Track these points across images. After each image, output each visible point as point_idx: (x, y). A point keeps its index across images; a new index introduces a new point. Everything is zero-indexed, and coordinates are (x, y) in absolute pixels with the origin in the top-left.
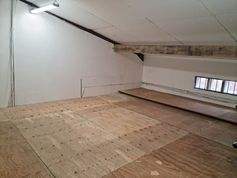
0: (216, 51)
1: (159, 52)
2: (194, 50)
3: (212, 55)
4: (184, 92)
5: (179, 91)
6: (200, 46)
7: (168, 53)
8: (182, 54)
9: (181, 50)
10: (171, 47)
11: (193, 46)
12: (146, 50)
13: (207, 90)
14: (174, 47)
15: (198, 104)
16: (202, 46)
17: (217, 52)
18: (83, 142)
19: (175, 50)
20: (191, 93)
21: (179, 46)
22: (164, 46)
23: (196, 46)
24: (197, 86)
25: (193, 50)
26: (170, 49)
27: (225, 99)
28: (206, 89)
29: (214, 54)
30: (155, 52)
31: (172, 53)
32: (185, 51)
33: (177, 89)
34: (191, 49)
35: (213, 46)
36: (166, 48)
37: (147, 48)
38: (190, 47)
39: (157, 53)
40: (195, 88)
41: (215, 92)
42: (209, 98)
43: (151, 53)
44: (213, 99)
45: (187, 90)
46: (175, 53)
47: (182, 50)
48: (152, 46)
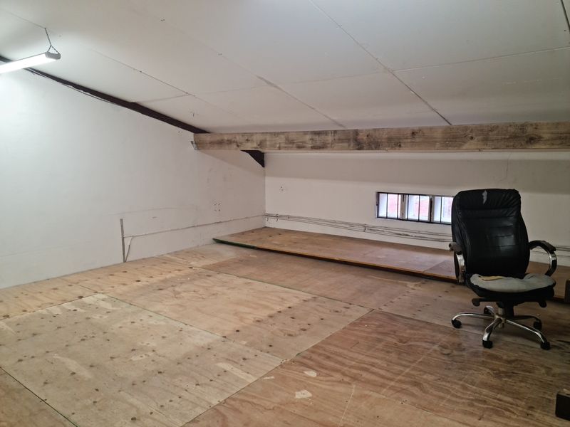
0: (407, 138)
1: (295, 146)
2: (365, 138)
3: (400, 146)
4: (357, 228)
5: (347, 226)
6: (375, 130)
7: (313, 148)
8: (342, 149)
9: (339, 139)
10: (318, 133)
11: (362, 131)
12: (268, 143)
13: (403, 220)
14: (326, 133)
15: (386, 250)
16: (378, 130)
17: (409, 140)
18: (142, 357)
19: (327, 140)
20: (372, 229)
21: (335, 132)
22: (306, 133)
23: (369, 130)
24: (382, 214)
25: (363, 139)
26: (316, 137)
27: (437, 234)
28: (399, 217)
29: (402, 145)
30: (286, 145)
31: (322, 147)
32: (348, 140)
33: (342, 223)
34: (359, 137)
35: (399, 130)
36: (308, 137)
37: (268, 137)
38: (356, 132)
39: (292, 147)
40: (378, 217)
41: (419, 221)
42: (407, 235)
43: (280, 148)
44: (416, 238)
45: (363, 223)
46: (329, 145)
47: (341, 140)
48: (279, 134)
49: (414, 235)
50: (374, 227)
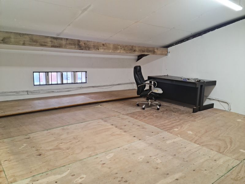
0: (101, 47)
1: (38, 44)
2: (83, 44)
3: (98, 49)
4: (22, 93)
5: (15, 93)
6: (88, 41)
7: (53, 46)
8: (71, 48)
9: (69, 43)
10: (56, 38)
11: (82, 41)
12: (13, 40)
14: (61, 39)
16: (90, 41)
17: (102, 47)
19: (62, 43)
20: (32, 93)
21: (67, 39)
22: (47, 37)
23: (85, 41)
25: (82, 45)
26: (55, 41)
27: (68, 88)
29: (99, 49)
30: (30, 43)
31: (60, 46)
32: (75, 44)
33: (12, 92)
34: (80, 44)
35: (98, 42)
36: (49, 40)
37: (12, 36)
38: (79, 41)
39: (35, 45)
40: (34, 85)
43: (24, 44)
44: (58, 92)
45: (26, 90)
46: (63, 46)
47: (70, 44)
48: (24, 34)
49: (56, 91)
50: (34, 91)
